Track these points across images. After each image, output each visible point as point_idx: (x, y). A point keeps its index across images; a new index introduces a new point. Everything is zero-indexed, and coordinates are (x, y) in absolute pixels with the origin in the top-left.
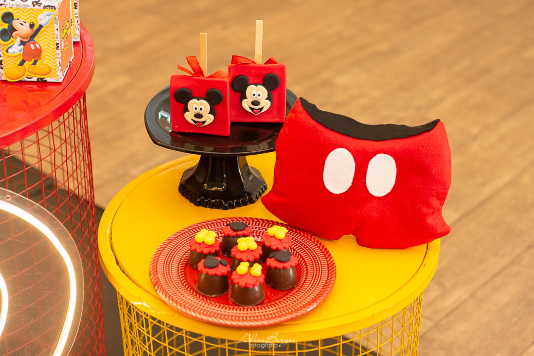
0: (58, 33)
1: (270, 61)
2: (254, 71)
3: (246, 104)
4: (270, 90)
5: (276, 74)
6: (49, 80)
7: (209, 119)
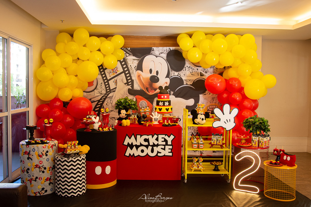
0: (264, 143)
1: (283, 150)
6: (263, 147)
7: (277, 153)
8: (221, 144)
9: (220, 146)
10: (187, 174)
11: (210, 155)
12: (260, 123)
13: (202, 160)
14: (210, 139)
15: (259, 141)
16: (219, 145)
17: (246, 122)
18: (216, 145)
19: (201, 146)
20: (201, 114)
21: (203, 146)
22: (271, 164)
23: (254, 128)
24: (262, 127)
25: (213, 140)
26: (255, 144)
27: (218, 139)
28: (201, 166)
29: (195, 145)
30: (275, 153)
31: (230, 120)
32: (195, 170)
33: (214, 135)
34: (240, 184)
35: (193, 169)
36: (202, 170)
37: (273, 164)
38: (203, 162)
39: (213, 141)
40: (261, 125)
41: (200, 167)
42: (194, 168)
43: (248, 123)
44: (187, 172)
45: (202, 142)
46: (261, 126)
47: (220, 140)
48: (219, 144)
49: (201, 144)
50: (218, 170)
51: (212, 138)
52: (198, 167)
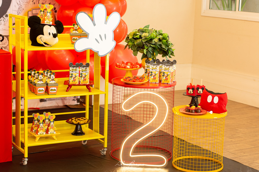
0: (171, 76)
1: (203, 85)
2: (200, 87)
3: (199, 92)
4: (202, 90)
5: (204, 87)
6: (168, 83)
7: (192, 93)
8: (88, 83)
9: (85, 87)
10: (29, 147)
11: (35, 107)
12: (160, 40)
13: (54, 117)
14: (67, 75)
15: (160, 73)
16: (84, 85)
17: (133, 38)
18: (79, 85)
19: (53, 88)
20: (50, 26)
21: (55, 88)
22: (189, 112)
23: (150, 49)
24: (164, 47)
25: (71, 77)
26: (155, 78)
27: (82, 74)
28: (52, 129)
29: (41, 89)
30: (189, 92)
31: (105, 35)
32: (41, 138)
33: (73, 67)
34: (132, 154)
35: (38, 136)
36: (54, 137)
37: (192, 112)
38: (55, 120)
39: (72, 79)
40: (161, 43)
41: (51, 131)
42: (40, 134)
43: (139, 41)
44: (28, 144)
45: (53, 82)
46: (160, 45)
47: (86, 76)
48: (84, 83)
49: (53, 85)
50: (82, 133)
51: (70, 72)
52: (47, 131)
